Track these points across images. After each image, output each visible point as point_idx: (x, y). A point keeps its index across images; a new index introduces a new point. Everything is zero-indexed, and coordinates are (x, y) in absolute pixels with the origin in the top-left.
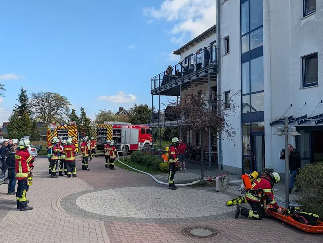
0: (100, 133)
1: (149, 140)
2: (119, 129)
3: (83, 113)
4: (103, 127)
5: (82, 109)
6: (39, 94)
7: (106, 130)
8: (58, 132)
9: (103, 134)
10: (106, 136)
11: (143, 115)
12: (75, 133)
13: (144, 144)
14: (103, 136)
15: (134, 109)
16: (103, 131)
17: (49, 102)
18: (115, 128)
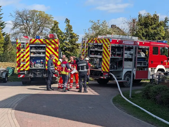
0: (92, 51)
1: (164, 64)
2: (121, 45)
3: (69, 26)
4: (97, 42)
5: (67, 21)
6: (24, 12)
7: (101, 47)
8: (31, 48)
9: (97, 53)
10: (101, 57)
11: (150, 29)
12: (56, 50)
13: (156, 71)
14: (96, 56)
15: (137, 20)
16: (96, 49)
17: (33, 21)
18: (113, 45)
